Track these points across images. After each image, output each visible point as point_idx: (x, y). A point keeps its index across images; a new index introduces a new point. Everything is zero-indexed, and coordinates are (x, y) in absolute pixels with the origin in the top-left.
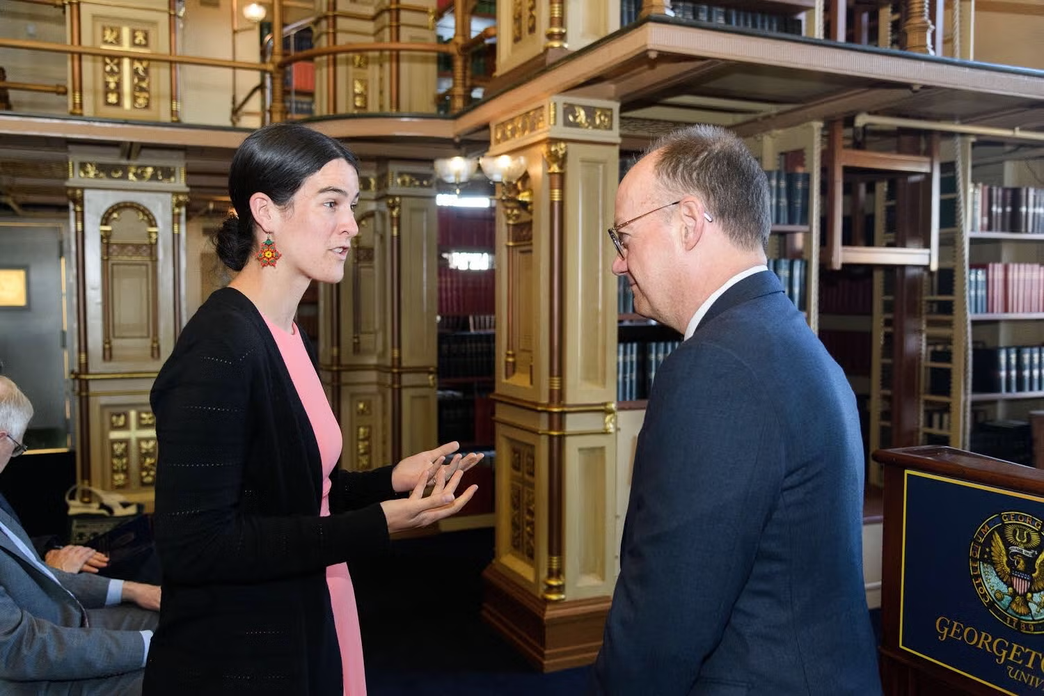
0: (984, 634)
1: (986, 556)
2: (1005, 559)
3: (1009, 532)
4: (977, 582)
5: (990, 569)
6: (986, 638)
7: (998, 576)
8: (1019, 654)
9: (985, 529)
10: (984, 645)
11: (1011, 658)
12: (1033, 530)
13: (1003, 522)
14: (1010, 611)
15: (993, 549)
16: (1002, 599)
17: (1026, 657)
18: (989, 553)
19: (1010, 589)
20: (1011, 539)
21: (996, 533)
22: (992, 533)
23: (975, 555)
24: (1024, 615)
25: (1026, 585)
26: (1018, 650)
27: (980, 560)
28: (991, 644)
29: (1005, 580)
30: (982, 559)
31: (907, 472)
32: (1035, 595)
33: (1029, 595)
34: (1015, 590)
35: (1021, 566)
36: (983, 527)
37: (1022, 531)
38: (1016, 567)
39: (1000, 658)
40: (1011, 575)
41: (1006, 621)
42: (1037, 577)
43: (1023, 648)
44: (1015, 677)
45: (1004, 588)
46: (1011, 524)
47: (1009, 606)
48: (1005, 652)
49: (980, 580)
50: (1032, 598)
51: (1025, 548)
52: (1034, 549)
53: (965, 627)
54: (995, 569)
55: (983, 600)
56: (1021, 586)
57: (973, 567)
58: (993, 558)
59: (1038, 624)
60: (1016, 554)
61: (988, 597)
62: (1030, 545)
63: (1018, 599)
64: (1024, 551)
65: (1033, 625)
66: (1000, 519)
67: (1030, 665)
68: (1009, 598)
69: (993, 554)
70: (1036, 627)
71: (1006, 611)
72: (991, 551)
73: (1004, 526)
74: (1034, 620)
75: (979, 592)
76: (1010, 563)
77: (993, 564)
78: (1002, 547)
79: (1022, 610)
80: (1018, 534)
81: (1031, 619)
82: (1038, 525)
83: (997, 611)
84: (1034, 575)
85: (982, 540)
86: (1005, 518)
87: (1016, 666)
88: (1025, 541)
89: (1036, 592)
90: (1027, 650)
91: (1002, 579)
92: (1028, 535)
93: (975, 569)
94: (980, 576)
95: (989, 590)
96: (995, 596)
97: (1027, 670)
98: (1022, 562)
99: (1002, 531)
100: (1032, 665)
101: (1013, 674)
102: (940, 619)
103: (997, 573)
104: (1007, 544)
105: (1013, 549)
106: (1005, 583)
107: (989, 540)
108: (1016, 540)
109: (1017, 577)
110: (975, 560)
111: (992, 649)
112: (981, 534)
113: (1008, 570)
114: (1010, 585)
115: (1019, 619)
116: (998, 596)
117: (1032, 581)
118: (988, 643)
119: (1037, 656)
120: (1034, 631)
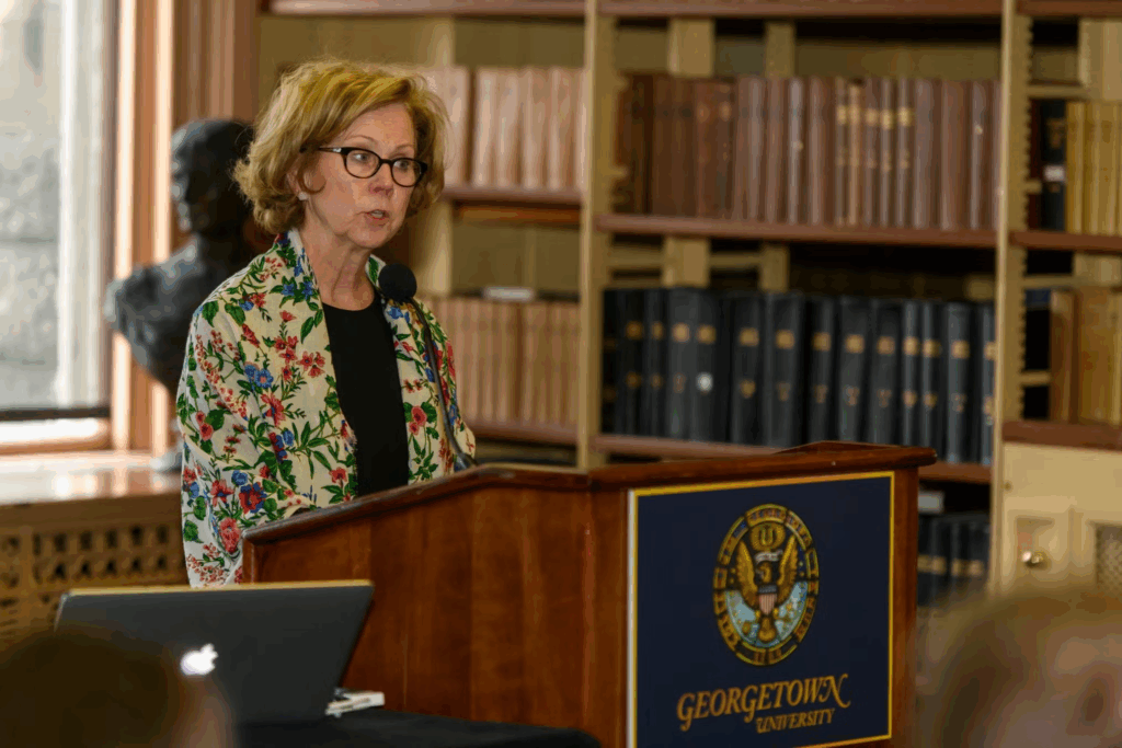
3: (754, 536)
6: (735, 694)
7: (747, 602)
8: (767, 696)
9: (729, 543)
10: (732, 708)
12: (778, 523)
14: (758, 644)
16: (750, 631)
18: (736, 577)
20: (756, 544)
22: (738, 546)
23: (720, 584)
26: (768, 690)
28: (739, 702)
33: (776, 611)
35: (767, 578)
37: (767, 528)
45: (751, 615)
47: (758, 637)
60: (762, 563)
63: (766, 622)
66: (745, 523)
67: (778, 705)
70: (783, 650)
71: (754, 646)
72: (737, 571)
73: (750, 529)
75: (726, 635)
76: (757, 579)
78: (748, 558)
84: (780, 582)
85: (727, 560)
89: (782, 603)
92: (774, 533)
93: (721, 604)
98: (768, 571)
100: (781, 702)
103: (744, 598)
104: (753, 553)
105: (760, 558)
109: (764, 594)
110: (720, 592)
111: (740, 707)
112: (726, 552)
114: (756, 607)
115: (767, 649)
116: (746, 629)
117: (778, 592)
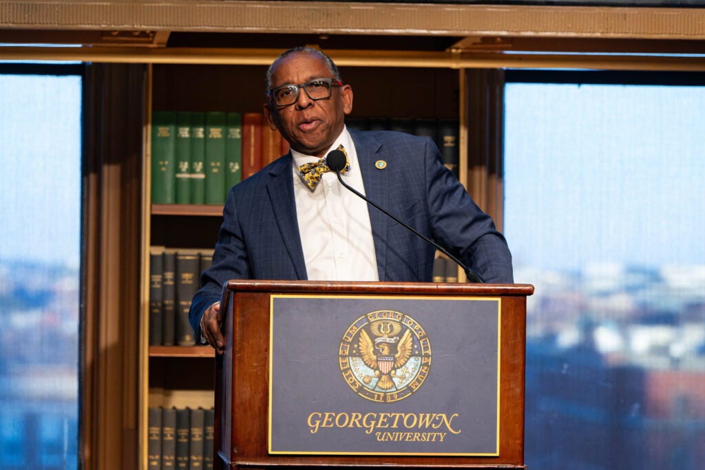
0: (354, 415)
1: (354, 351)
2: (372, 350)
4: (347, 374)
5: (359, 360)
11: (379, 426)
13: (368, 320)
15: (360, 344)
17: (391, 421)
19: (377, 372)
21: (363, 331)
24: (390, 388)
25: (391, 365)
27: (349, 356)
29: (372, 366)
30: (351, 355)
31: (272, 297)
32: (398, 370)
34: (381, 372)
36: (352, 329)
38: (381, 353)
39: (369, 429)
40: (377, 361)
41: (374, 398)
42: (399, 357)
43: (389, 415)
44: (383, 439)
46: (376, 321)
48: (373, 423)
49: (349, 372)
50: (395, 374)
51: (389, 337)
52: (396, 336)
53: (336, 415)
54: (363, 360)
55: (353, 387)
56: (385, 367)
57: (342, 363)
58: (361, 352)
59: (402, 392)
61: (358, 383)
62: (392, 334)
64: (388, 339)
65: (397, 394)
68: (377, 379)
69: (360, 348)
74: (397, 390)
77: (360, 355)
79: (388, 385)
80: (382, 328)
81: (395, 390)
82: (399, 317)
83: (365, 392)
86: (371, 317)
87: (382, 430)
88: (389, 331)
90: (393, 414)
91: (369, 366)
94: (350, 368)
95: (358, 378)
96: (363, 381)
97: (391, 430)
99: (368, 329)
101: (380, 438)
102: (312, 415)
106: (372, 368)
107: (357, 338)
108: (381, 333)
113: (375, 357)
118: (359, 421)
119: (401, 417)
120: (398, 398)
